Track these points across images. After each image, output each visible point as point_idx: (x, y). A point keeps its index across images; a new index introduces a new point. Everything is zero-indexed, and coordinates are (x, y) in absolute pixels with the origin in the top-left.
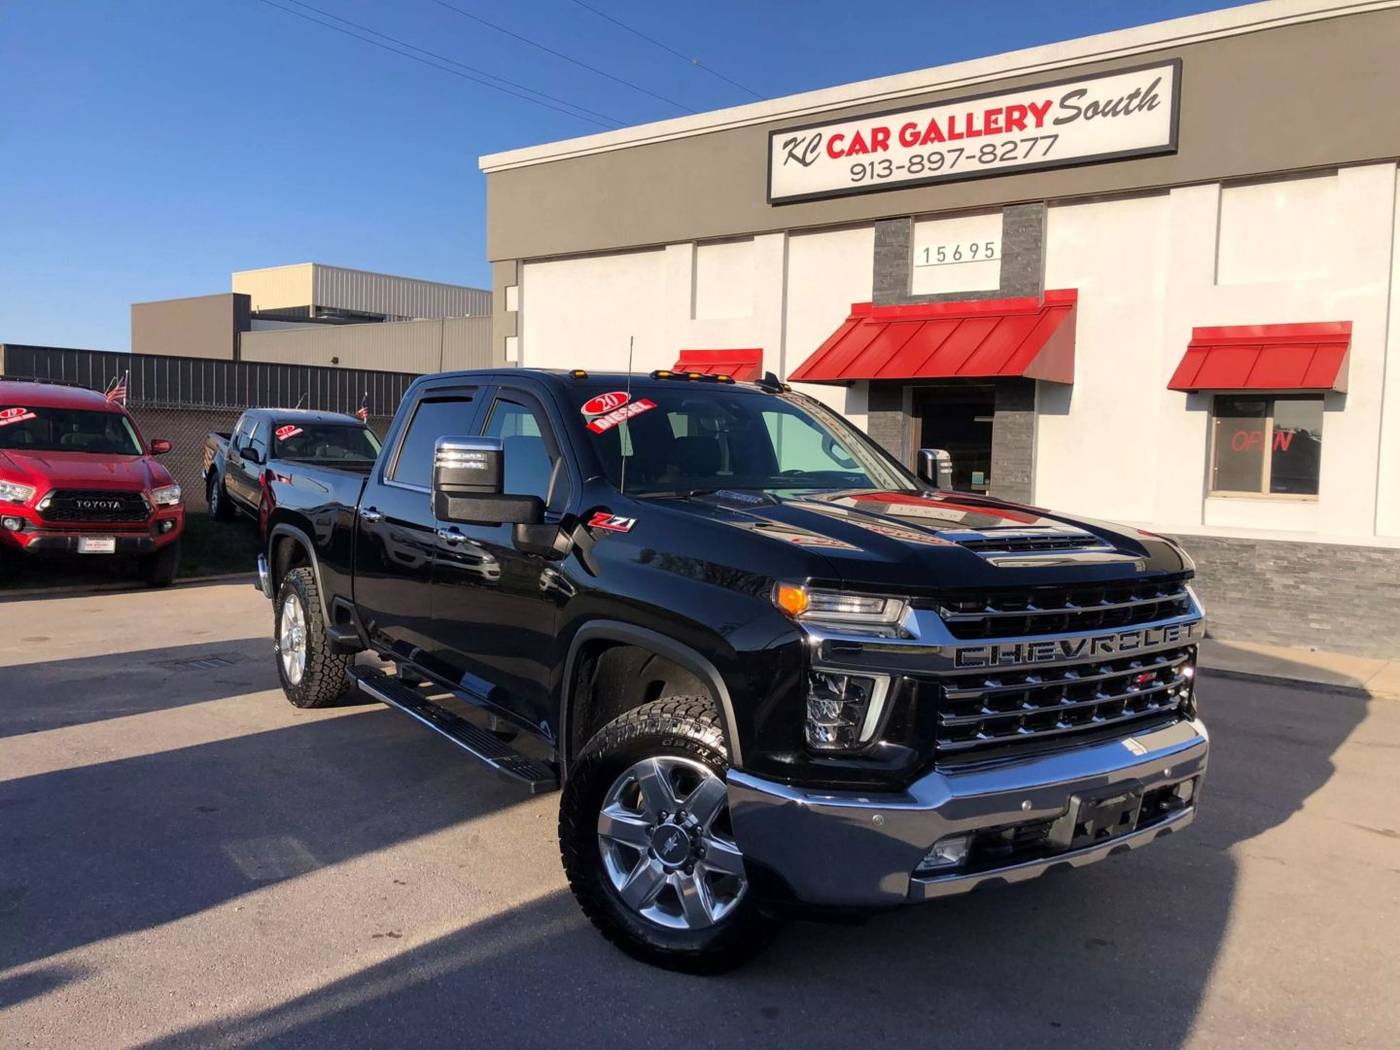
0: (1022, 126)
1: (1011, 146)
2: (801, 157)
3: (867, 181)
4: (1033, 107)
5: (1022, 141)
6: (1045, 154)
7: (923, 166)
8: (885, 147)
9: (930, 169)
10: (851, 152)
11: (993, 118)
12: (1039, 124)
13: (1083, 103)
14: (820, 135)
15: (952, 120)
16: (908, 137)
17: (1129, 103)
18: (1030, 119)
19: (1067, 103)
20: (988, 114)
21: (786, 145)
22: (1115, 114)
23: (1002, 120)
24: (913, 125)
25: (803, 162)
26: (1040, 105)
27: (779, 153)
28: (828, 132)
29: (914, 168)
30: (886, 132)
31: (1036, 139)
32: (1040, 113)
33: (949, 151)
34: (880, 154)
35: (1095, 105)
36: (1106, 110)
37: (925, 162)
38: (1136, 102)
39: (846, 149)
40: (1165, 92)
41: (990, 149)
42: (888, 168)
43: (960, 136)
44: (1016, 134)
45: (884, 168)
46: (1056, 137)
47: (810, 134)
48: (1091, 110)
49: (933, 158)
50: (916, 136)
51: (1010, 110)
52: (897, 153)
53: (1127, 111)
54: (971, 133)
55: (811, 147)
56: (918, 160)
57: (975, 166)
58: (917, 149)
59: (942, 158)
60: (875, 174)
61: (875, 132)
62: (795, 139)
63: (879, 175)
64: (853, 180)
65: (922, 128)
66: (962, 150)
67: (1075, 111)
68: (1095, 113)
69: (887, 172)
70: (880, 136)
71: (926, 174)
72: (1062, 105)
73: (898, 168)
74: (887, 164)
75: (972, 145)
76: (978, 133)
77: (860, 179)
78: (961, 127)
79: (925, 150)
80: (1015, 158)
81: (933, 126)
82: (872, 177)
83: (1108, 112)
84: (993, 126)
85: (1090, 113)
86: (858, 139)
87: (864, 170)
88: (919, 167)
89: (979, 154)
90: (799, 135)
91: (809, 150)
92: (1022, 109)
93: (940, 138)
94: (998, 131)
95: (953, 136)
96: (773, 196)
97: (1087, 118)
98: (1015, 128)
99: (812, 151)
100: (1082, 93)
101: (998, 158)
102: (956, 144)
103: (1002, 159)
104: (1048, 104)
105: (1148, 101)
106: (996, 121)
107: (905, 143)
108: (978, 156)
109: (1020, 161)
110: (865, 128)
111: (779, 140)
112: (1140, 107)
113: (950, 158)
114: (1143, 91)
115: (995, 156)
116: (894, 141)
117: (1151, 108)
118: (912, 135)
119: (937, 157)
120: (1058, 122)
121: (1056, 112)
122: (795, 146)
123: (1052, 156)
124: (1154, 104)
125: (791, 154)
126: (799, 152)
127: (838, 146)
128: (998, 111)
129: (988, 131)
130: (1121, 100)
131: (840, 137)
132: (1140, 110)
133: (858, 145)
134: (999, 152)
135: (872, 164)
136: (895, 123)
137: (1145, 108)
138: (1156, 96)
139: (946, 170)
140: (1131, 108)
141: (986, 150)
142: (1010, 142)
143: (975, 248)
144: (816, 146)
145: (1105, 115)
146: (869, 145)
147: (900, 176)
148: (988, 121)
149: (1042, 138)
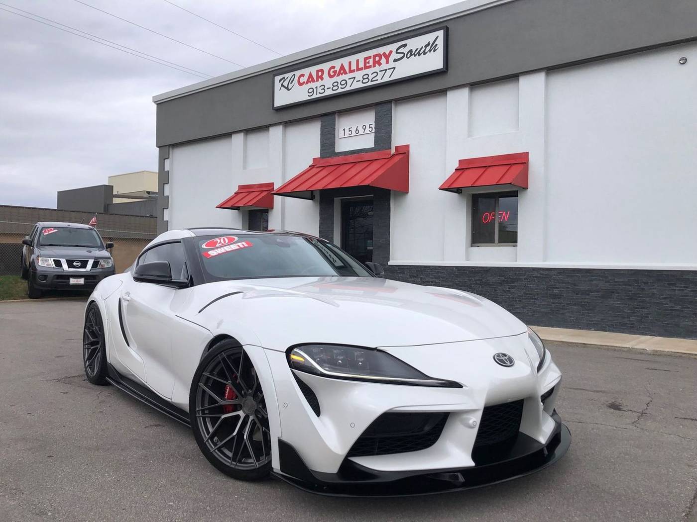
0: (380, 64)
1: (375, 74)
2: (286, 86)
3: (315, 96)
4: (384, 54)
5: (380, 71)
6: (390, 77)
7: (338, 87)
8: (322, 79)
9: (341, 88)
10: (308, 82)
11: (367, 61)
12: (387, 62)
13: (405, 50)
14: (294, 75)
15: (350, 63)
16: (332, 74)
17: (425, 49)
18: (383, 60)
19: (398, 51)
20: (366, 59)
21: (280, 81)
22: (420, 55)
23: (371, 61)
24: (333, 67)
25: (287, 88)
26: (387, 53)
27: (277, 85)
28: (298, 73)
29: (334, 88)
30: (322, 71)
31: (386, 70)
32: (387, 57)
33: (349, 79)
34: (320, 82)
35: (411, 51)
37: (339, 85)
38: (428, 48)
39: (306, 81)
40: (440, 43)
41: (367, 76)
42: (324, 89)
43: (354, 71)
44: (377, 68)
45: (322, 89)
46: (394, 68)
47: (290, 75)
48: (409, 54)
49: (343, 83)
50: (335, 72)
51: (375, 56)
52: (328, 82)
53: (425, 53)
54: (358, 69)
55: (291, 81)
56: (336, 84)
57: (360, 85)
58: (335, 79)
59: (346, 83)
60: (318, 93)
62: (284, 78)
63: (319, 93)
64: (309, 96)
65: (337, 69)
66: (355, 78)
67: (403, 55)
68: (411, 55)
69: (323, 91)
70: (320, 74)
71: (340, 90)
72: (397, 53)
73: (327, 89)
74: (323, 87)
75: (359, 75)
76: (361, 69)
77: (311, 96)
78: (354, 67)
79: (339, 79)
80: (377, 80)
81: (342, 67)
83: (417, 54)
84: (368, 65)
85: (409, 56)
86: (311, 76)
87: (313, 91)
88: (336, 88)
89: (362, 79)
90: (286, 76)
92: (379, 56)
93: (346, 73)
94: (370, 67)
95: (351, 71)
96: (276, 105)
97: (408, 58)
98: (377, 65)
99: (291, 83)
100: (405, 45)
101: (370, 81)
102: (352, 75)
103: (372, 81)
104: (391, 52)
105: (433, 47)
106: (369, 63)
107: (330, 76)
108: (361, 81)
109: (380, 81)
110: (313, 70)
111: (277, 79)
112: (430, 51)
113: (349, 82)
114: (431, 43)
115: (369, 79)
116: (326, 76)
118: (333, 72)
119: (344, 82)
120: (395, 61)
121: (394, 56)
122: (284, 81)
123: (394, 78)
124: (436, 49)
125: (282, 85)
126: (286, 84)
127: (302, 80)
128: (370, 57)
129: (366, 67)
130: (422, 47)
131: (303, 75)
133: (311, 79)
134: (370, 78)
135: (317, 87)
136: (326, 66)
137: (433, 50)
138: (437, 44)
139: (348, 88)
140: (426, 52)
141: (365, 77)
142: (375, 72)
143: (364, 127)
144: (293, 81)
145: (415, 56)
146: (315, 78)
147: (329, 92)
148: (365, 63)
149: (388, 69)
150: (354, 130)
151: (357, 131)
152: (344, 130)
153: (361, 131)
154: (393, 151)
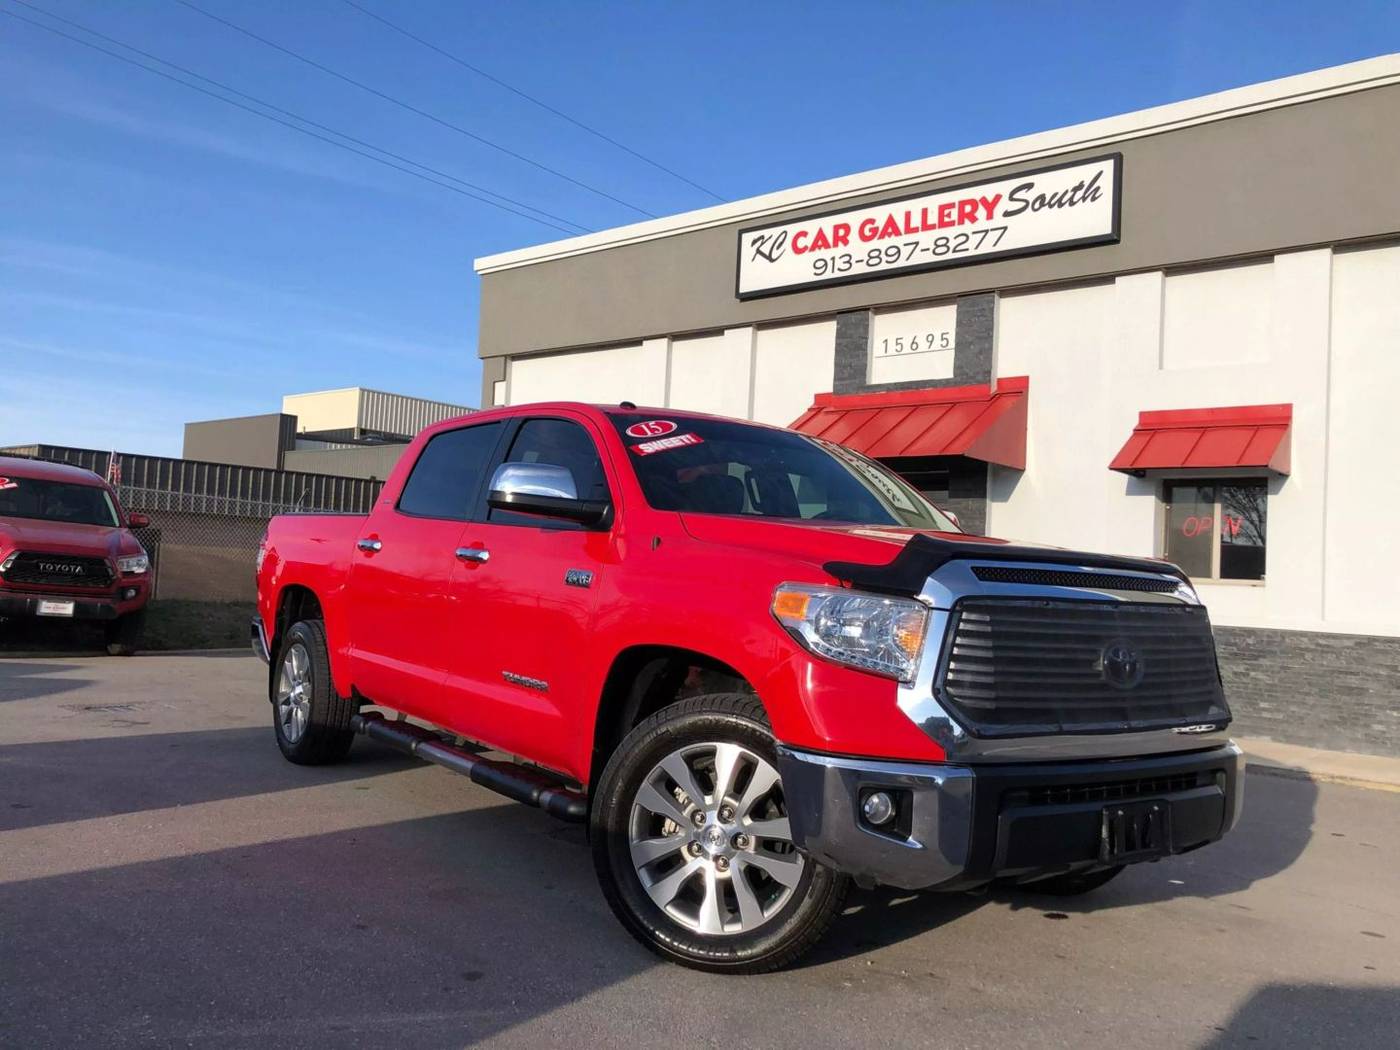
0: (973, 219)
1: (963, 238)
2: (767, 254)
3: (828, 275)
4: (984, 201)
5: (974, 233)
6: (995, 245)
7: (881, 259)
8: (846, 242)
9: (887, 262)
10: (814, 247)
11: (946, 212)
12: (990, 216)
13: (1031, 195)
14: (785, 232)
15: (908, 216)
16: (867, 233)
17: (1073, 195)
18: (981, 212)
19: (1015, 196)
20: (942, 208)
21: (754, 242)
22: (1061, 205)
23: (955, 214)
24: (872, 221)
25: (769, 258)
26: (990, 199)
27: (748, 251)
28: (793, 229)
29: (872, 262)
30: (847, 228)
31: (987, 231)
32: (990, 207)
33: (905, 245)
34: (841, 249)
35: (1042, 197)
36: (1053, 202)
37: (883, 256)
38: (1080, 194)
39: (809, 245)
40: (1106, 185)
41: (944, 242)
42: (848, 262)
43: (916, 230)
44: (968, 227)
45: (845, 263)
46: (1005, 228)
47: (776, 231)
48: (1038, 203)
49: (890, 252)
50: (874, 231)
51: (963, 204)
52: (857, 248)
53: (1072, 203)
54: (926, 227)
55: (777, 244)
56: (876, 253)
57: (929, 258)
58: (875, 243)
59: (899, 251)
60: (836, 270)
61: (837, 228)
62: (762, 237)
63: (839, 269)
64: (816, 274)
65: (880, 223)
66: (917, 243)
67: (1024, 204)
68: (1042, 205)
69: (848, 265)
70: (841, 232)
71: (884, 266)
72: (1011, 199)
73: (857, 262)
74: (847, 258)
75: (926, 239)
76: (932, 227)
77: (821, 274)
78: (916, 222)
79: (882, 244)
80: (967, 250)
81: (891, 222)
82: (833, 271)
83: (1054, 204)
84: (946, 219)
85: (1037, 206)
86: (821, 235)
87: (826, 264)
88: (877, 261)
89: (932, 247)
90: (766, 233)
91: (775, 247)
92: (974, 203)
93: (897, 232)
94: (952, 224)
95: (909, 230)
96: (741, 291)
97: (1035, 210)
98: (967, 221)
99: (778, 248)
100: (1030, 186)
101: (951, 250)
102: (912, 238)
103: (954, 251)
104: (998, 198)
105: (1090, 192)
106: (949, 215)
107: (864, 238)
108: (932, 249)
109: (972, 252)
110: (827, 224)
111: (748, 238)
112: (1084, 199)
113: (905, 251)
114: (1086, 184)
115: (948, 248)
116: (854, 236)
117: (1094, 199)
118: (871, 230)
119: (894, 251)
120: (1007, 214)
121: (1005, 205)
122: (762, 244)
123: (1003, 246)
124: (1097, 195)
125: (758, 251)
126: (765, 249)
127: (802, 243)
128: (951, 206)
129: (942, 224)
130: (1067, 192)
131: (804, 234)
132: (1084, 201)
133: (821, 241)
134: (952, 245)
135: (833, 259)
136: (854, 219)
137: (1090, 198)
138: (1098, 188)
139: (902, 263)
140: (1075, 200)
141: (940, 243)
142: (962, 235)
143: (930, 338)
144: (781, 243)
145: (1051, 206)
146: (830, 239)
147: (859, 269)
148: (941, 215)
149: (992, 230)
150: (907, 343)
151: (914, 346)
152: (886, 341)
153: (923, 345)
154: (994, 388)
